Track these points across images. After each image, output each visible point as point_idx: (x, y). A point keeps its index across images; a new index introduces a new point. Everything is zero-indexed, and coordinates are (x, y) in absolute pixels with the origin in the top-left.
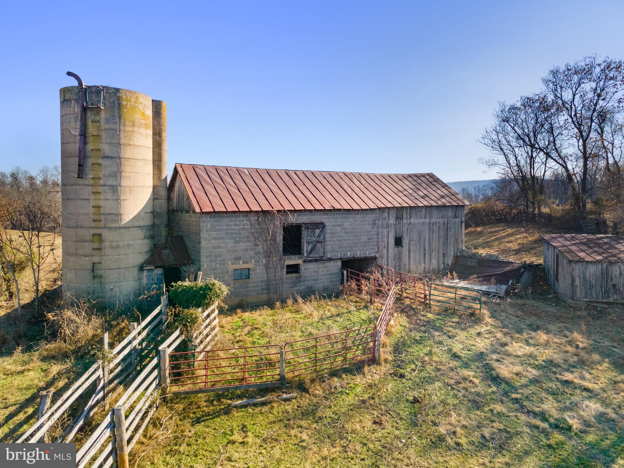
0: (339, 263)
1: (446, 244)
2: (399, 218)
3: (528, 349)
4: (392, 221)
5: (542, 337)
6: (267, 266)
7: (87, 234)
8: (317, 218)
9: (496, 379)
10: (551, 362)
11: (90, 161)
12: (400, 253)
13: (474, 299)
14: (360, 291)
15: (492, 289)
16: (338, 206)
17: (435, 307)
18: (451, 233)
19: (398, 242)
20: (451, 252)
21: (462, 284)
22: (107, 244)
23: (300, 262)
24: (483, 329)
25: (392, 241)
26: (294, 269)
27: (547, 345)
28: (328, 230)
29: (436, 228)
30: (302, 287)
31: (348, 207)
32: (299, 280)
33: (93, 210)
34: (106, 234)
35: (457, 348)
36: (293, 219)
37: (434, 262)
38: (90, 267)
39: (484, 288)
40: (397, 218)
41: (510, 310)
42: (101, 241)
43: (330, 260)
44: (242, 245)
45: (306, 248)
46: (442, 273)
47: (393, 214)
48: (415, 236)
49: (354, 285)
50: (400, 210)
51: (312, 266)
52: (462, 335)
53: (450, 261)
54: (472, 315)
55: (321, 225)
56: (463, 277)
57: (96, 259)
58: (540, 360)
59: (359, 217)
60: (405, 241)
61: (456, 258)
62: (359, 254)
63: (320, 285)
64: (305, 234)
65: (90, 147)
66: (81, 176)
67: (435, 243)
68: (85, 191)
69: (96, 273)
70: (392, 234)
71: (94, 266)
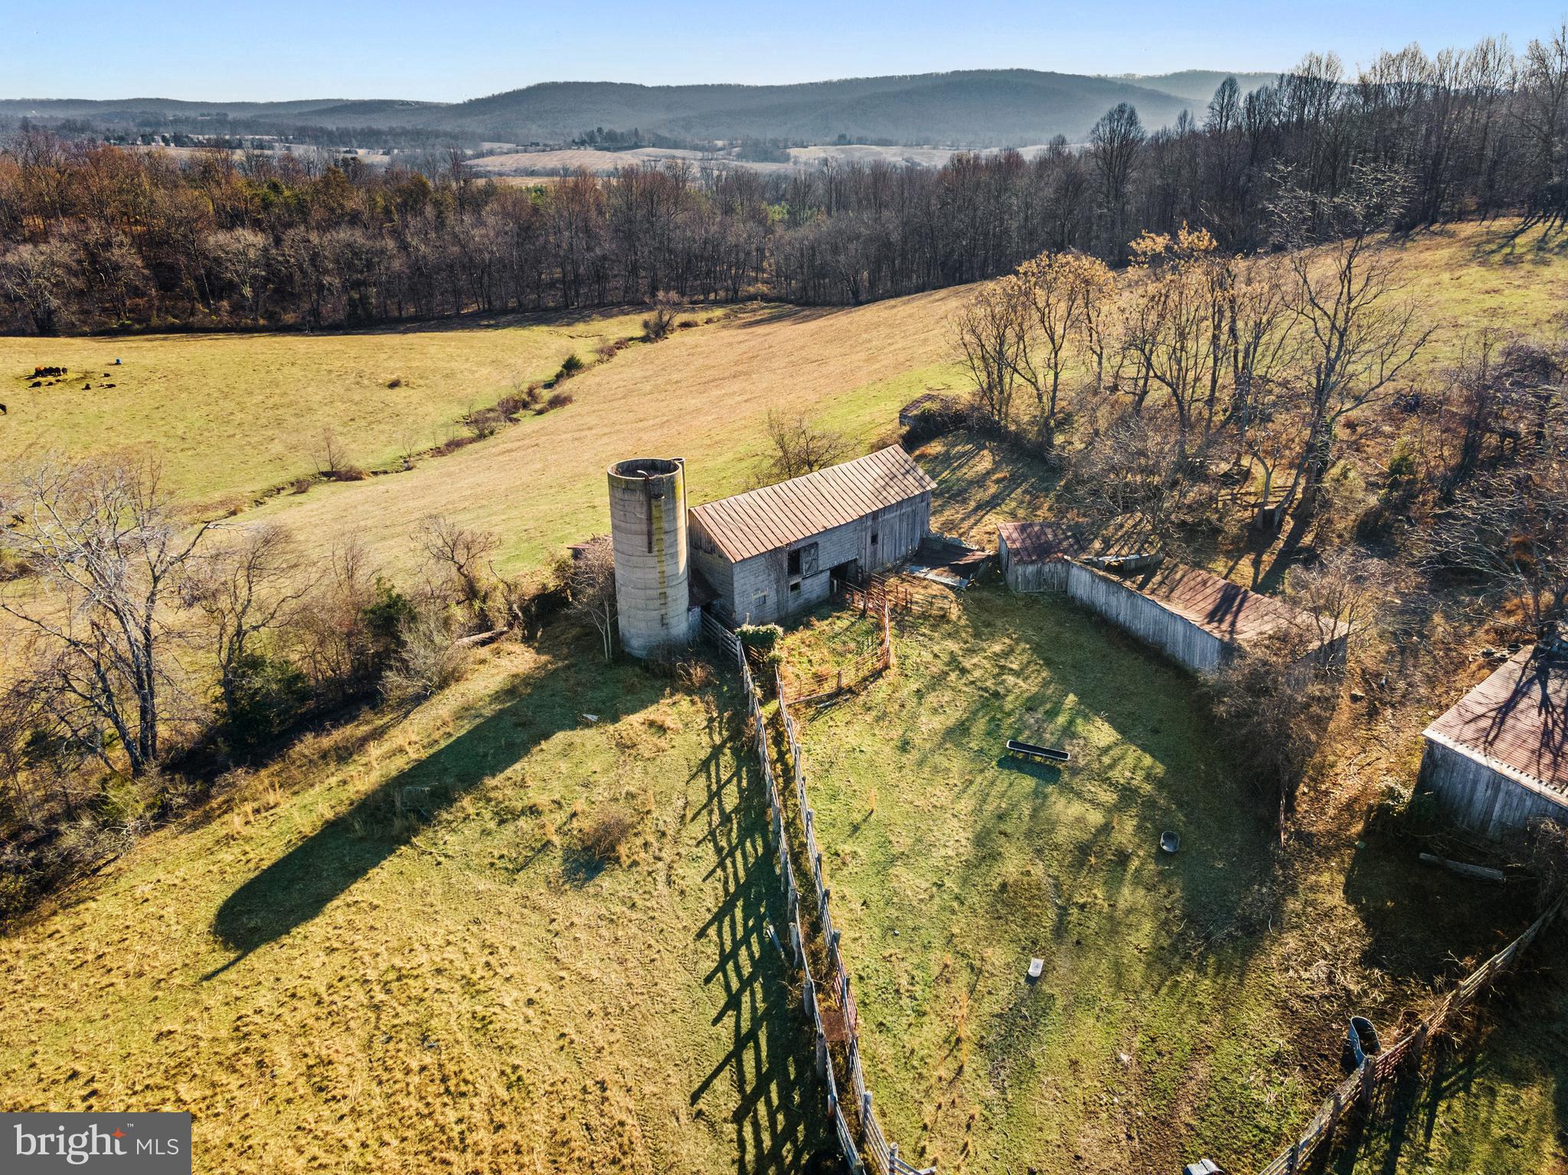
0: (828, 573)
1: (913, 529)
4: (869, 523)
6: (777, 591)
7: (655, 593)
8: (812, 541)
11: (655, 538)
12: (876, 550)
14: (853, 600)
15: (957, 583)
16: (830, 526)
17: (914, 609)
18: (918, 518)
19: (874, 539)
20: (918, 535)
21: (932, 575)
22: (669, 598)
23: (799, 580)
24: (952, 629)
25: (869, 540)
26: (796, 587)
28: (820, 547)
29: (905, 519)
30: (801, 600)
31: (836, 524)
32: (799, 595)
34: (669, 591)
36: (795, 547)
37: (904, 548)
38: (659, 619)
39: (949, 581)
40: (873, 521)
41: (971, 608)
42: (666, 596)
43: (821, 572)
44: (761, 578)
45: (805, 567)
46: (910, 558)
47: (870, 518)
48: (887, 531)
49: (847, 597)
50: (875, 515)
51: (808, 582)
52: (939, 639)
53: (917, 545)
54: (944, 616)
55: (815, 546)
57: (663, 612)
59: (844, 528)
60: (880, 537)
61: (922, 540)
62: (843, 561)
63: (815, 595)
64: (803, 555)
65: (654, 526)
66: (650, 551)
67: (904, 530)
68: (652, 561)
69: (663, 622)
70: (869, 535)
71: (663, 617)
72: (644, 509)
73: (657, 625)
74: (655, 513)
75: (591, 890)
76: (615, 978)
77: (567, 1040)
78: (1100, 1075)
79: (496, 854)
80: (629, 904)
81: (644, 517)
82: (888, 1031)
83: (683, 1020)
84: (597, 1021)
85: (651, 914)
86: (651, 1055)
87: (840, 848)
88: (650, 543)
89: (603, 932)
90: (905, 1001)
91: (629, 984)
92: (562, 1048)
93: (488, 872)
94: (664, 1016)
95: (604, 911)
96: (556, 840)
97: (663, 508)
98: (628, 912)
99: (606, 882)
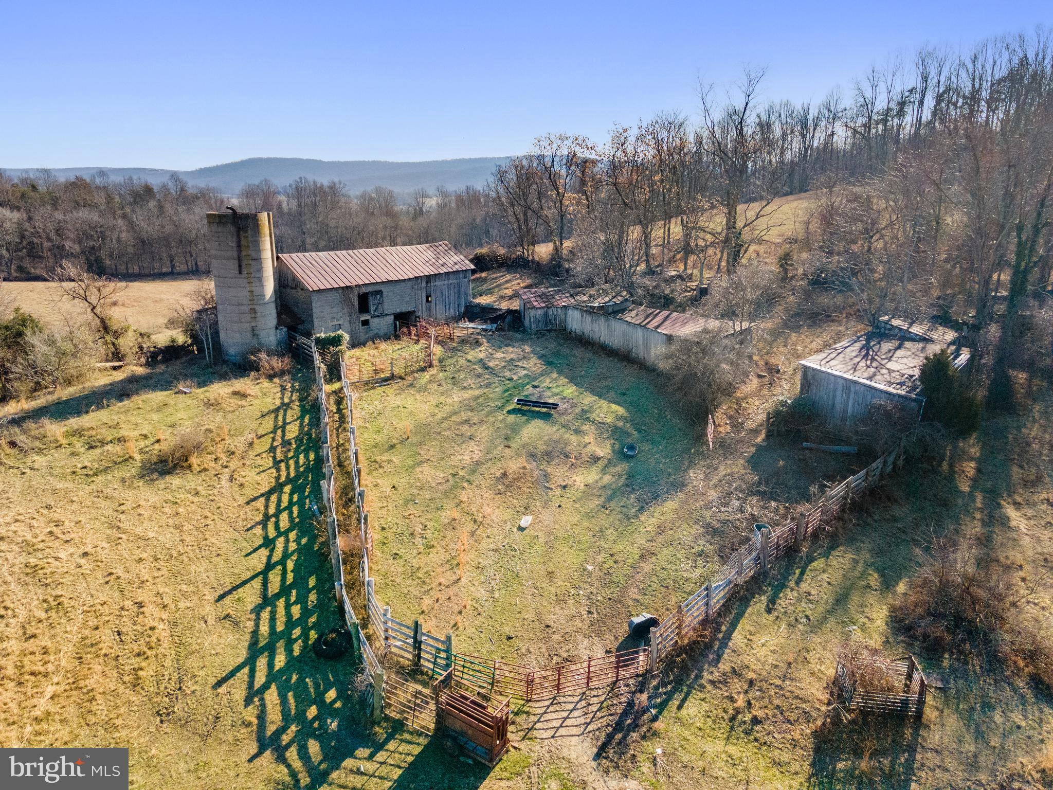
0: (392, 317)
1: (459, 298)
2: (428, 282)
3: (503, 355)
4: (424, 285)
5: (510, 349)
6: (350, 323)
7: (246, 308)
8: (377, 288)
9: (487, 368)
10: (512, 359)
11: (244, 263)
12: (430, 307)
13: (478, 334)
14: (410, 334)
15: (489, 327)
16: (390, 279)
17: (456, 340)
18: (462, 289)
19: (428, 298)
20: (463, 303)
21: (471, 325)
22: (259, 314)
23: (369, 317)
24: (483, 348)
25: (424, 299)
26: (365, 323)
27: (512, 352)
28: (385, 295)
29: (452, 287)
30: (371, 334)
31: (396, 279)
32: (369, 330)
33: (249, 294)
34: (257, 307)
35: (470, 357)
36: (364, 290)
37: (452, 311)
38: (250, 329)
39: (484, 327)
40: (427, 283)
41: (497, 338)
42: (255, 312)
43: (387, 315)
44: (336, 310)
45: (372, 308)
46: (458, 319)
47: (424, 280)
48: (439, 294)
49: (406, 331)
50: (428, 278)
51: (376, 320)
52: (472, 353)
53: (462, 310)
54: (477, 342)
55: (380, 292)
56: (471, 320)
57: (253, 324)
58: (508, 359)
59: (403, 284)
60: (433, 298)
61: (467, 307)
62: (404, 310)
63: (382, 332)
64: (371, 298)
65: (244, 253)
66: (240, 273)
67: (452, 298)
68: (243, 282)
69: (254, 333)
70: (424, 295)
71: (253, 329)
72: (235, 239)
73: (249, 335)
74: (243, 242)
75: (162, 486)
76: (169, 538)
77: (114, 576)
78: (570, 580)
79: (79, 466)
80: (193, 492)
81: (234, 245)
82: (401, 557)
83: (227, 560)
84: (147, 564)
85: (211, 498)
86: (190, 583)
87: (378, 458)
88: (240, 266)
89: (166, 510)
90: (418, 540)
91: (182, 540)
92: (107, 583)
93: (69, 478)
94: (209, 559)
95: (170, 497)
96: (138, 457)
97: (250, 239)
98: (191, 498)
99: (175, 481)
